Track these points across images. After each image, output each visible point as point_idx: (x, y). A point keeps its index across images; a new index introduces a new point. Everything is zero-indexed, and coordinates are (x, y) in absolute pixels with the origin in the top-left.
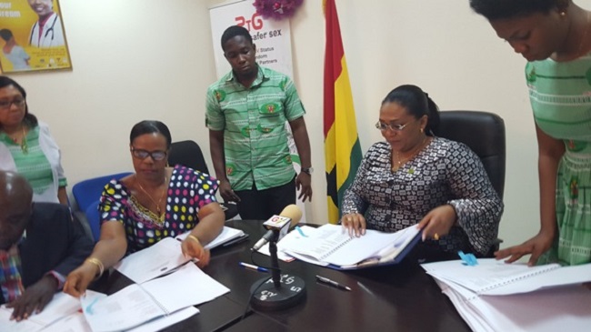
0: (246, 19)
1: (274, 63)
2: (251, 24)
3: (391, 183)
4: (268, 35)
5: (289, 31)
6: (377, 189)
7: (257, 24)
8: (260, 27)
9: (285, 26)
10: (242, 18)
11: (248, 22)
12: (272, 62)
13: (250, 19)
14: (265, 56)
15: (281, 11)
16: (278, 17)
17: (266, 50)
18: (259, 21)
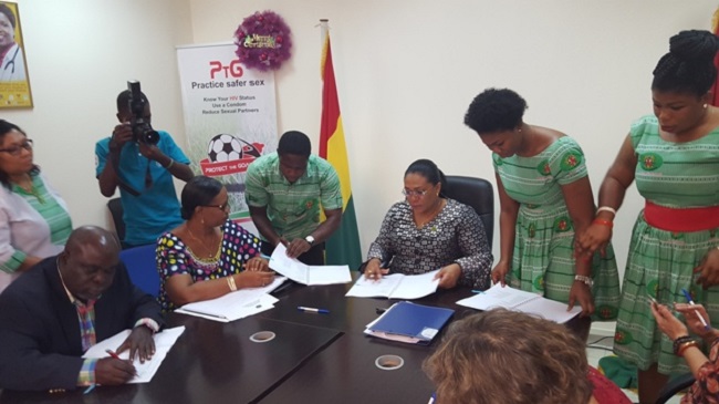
0: (223, 65)
1: (255, 113)
2: (229, 70)
3: (418, 239)
4: (248, 83)
5: (273, 84)
6: (408, 243)
7: (237, 72)
8: (240, 75)
9: (269, 78)
10: (218, 63)
11: (226, 68)
12: (252, 111)
13: (229, 65)
14: (244, 104)
15: (267, 62)
16: (263, 68)
17: (246, 98)
18: (239, 69)
